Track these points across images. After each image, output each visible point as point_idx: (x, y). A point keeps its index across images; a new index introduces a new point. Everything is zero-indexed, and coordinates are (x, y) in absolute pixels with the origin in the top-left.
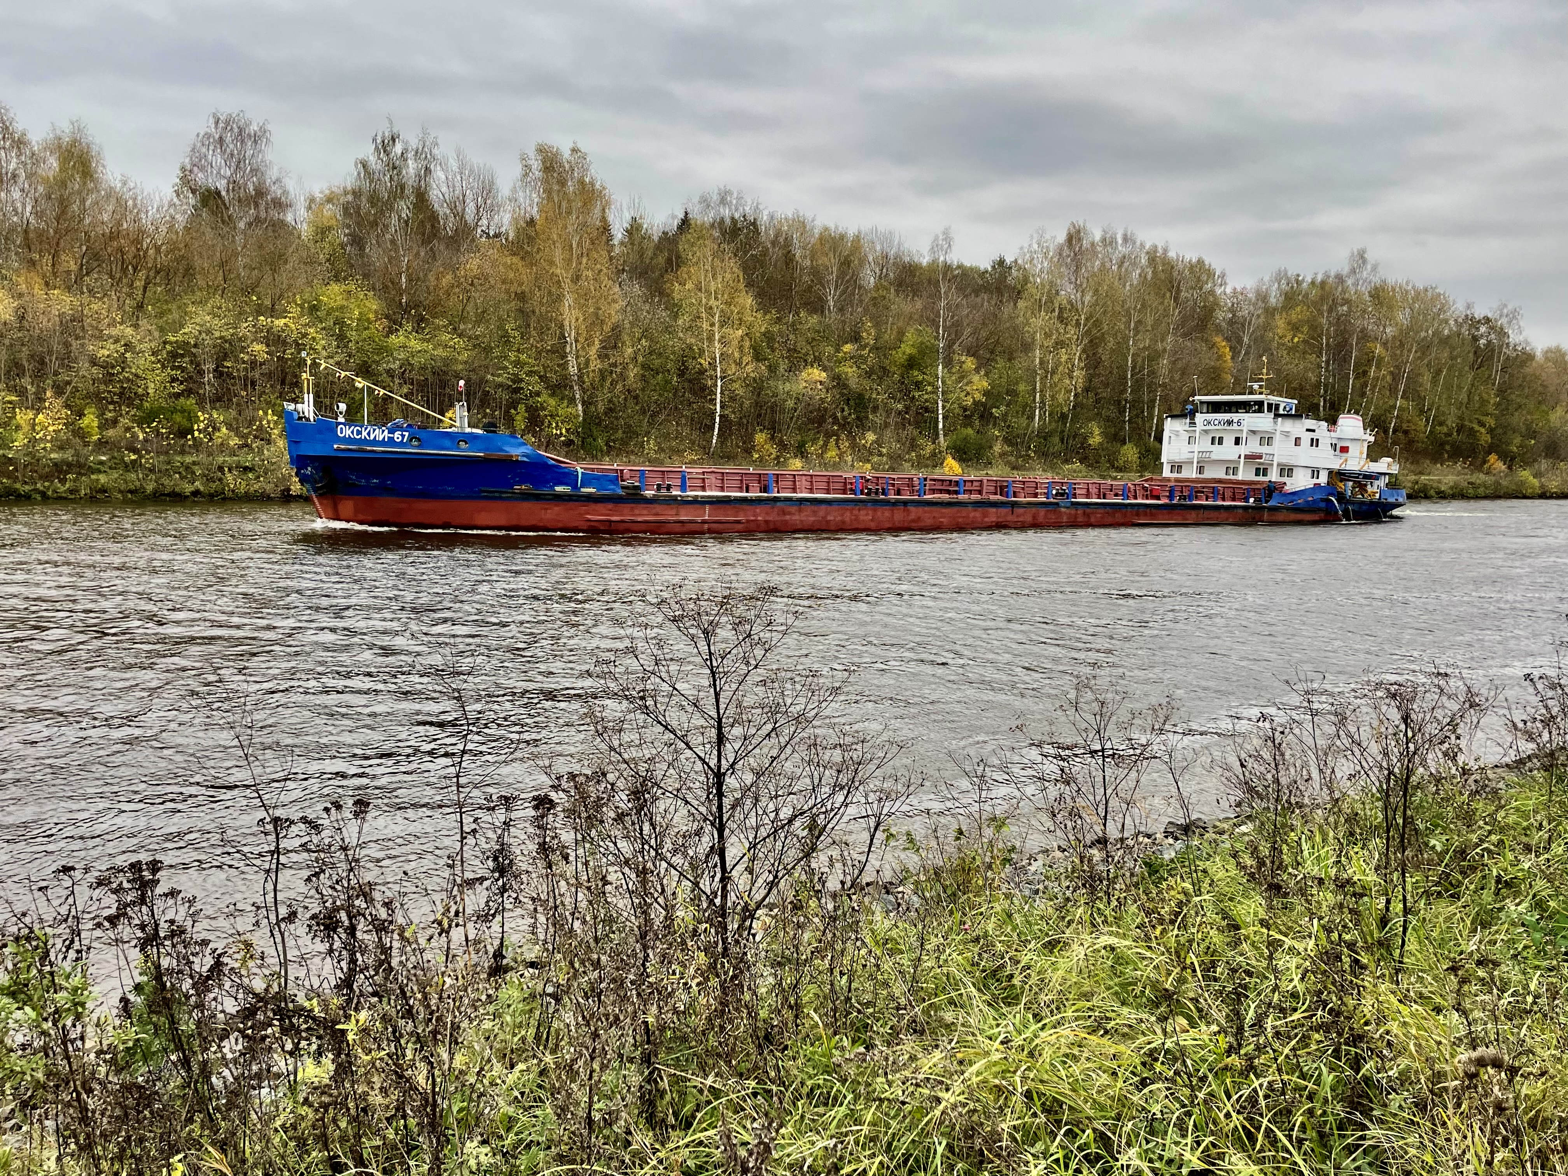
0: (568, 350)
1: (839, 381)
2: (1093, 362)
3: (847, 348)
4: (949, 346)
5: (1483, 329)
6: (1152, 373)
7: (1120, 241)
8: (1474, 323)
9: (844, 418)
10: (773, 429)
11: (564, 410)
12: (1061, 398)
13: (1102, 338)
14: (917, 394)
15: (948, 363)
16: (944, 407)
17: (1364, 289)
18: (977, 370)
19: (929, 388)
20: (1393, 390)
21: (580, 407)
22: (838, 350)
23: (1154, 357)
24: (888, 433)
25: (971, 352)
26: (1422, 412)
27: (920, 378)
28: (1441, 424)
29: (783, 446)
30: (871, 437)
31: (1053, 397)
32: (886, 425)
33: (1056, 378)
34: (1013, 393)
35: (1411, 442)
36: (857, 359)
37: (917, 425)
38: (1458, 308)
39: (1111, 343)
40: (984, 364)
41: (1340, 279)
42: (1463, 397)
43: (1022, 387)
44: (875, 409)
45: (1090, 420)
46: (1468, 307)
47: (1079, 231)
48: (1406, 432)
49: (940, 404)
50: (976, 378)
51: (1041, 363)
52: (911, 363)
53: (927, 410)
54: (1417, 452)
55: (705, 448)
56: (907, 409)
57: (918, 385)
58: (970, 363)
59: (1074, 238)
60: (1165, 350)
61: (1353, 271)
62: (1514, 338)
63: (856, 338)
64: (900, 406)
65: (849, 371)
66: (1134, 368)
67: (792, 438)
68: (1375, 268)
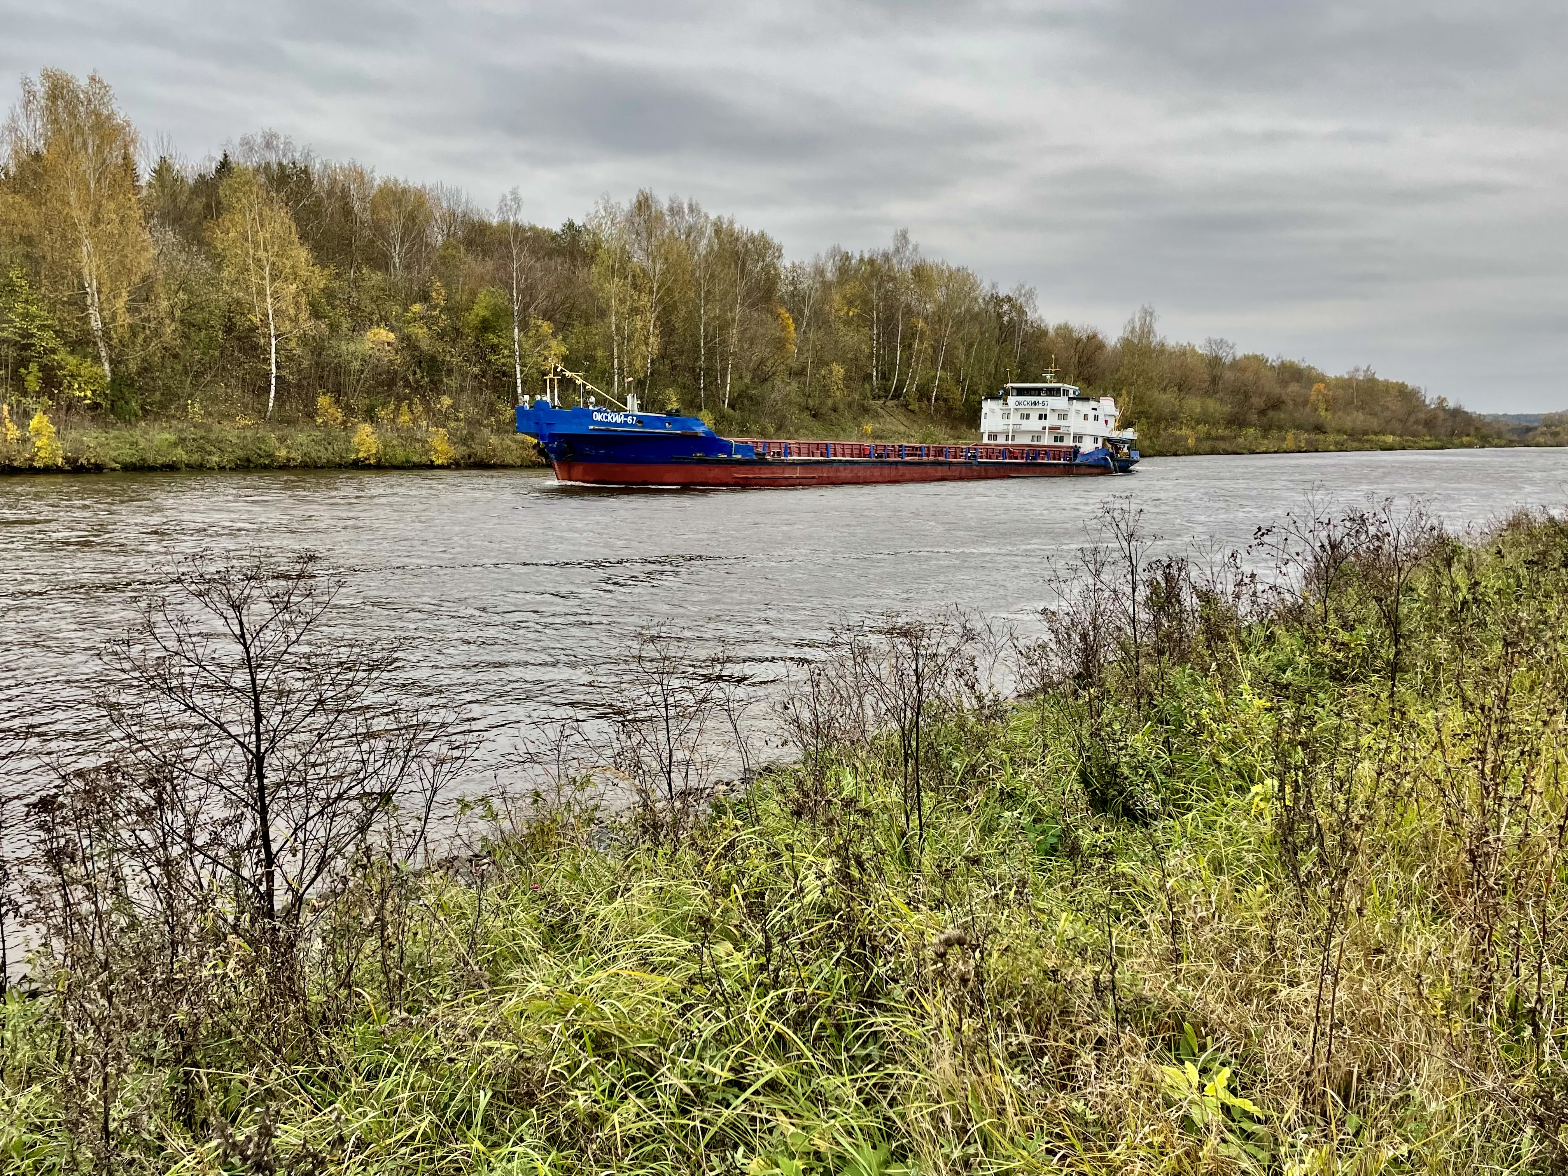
0: (89, 302)
1: (409, 343)
2: (667, 329)
3: (417, 307)
4: (525, 307)
5: (1006, 307)
6: (723, 342)
7: (686, 211)
8: (998, 301)
9: (417, 381)
10: (338, 391)
11: (87, 369)
12: (638, 364)
13: (675, 307)
14: (493, 358)
15: (524, 327)
16: (522, 372)
17: (907, 267)
18: (554, 335)
19: (506, 352)
20: (934, 361)
21: (106, 366)
22: (406, 310)
23: (724, 326)
24: (464, 397)
25: (548, 316)
26: (958, 382)
27: (496, 341)
28: (974, 393)
29: (349, 411)
30: (446, 401)
31: (630, 363)
32: (462, 389)
33: (633, 344)
34: (592, 359)
35: (950, 409)
36: (427, 320)
37: (495, 390)
38: (985, 288)
39: (683, 311)
40: (562, 328)
41: (886, 257)
42: (991, 368)
43: (599, 353)
44: (450, 372)
45: (667, 387)
46: (994, 286)
47: (647, 200)
48: (946, 400)
49: (518, 368)
50: (554, 343)
51: (618, 328)
52: (486, 326)
53: (504, 374)
54: (955, 419)
55: (261, 412)
56: (484, 373)
57: (494, 349)
58: (546, 327)
59: (644, 204)
60: (733, 320)
61: (897, 251)
62: (1031, 316)
63: (425, 298)
64: (476, 370)
65: (420, 332)
66: (706, 337)
67: (360, 402)
68: (916, 248)
